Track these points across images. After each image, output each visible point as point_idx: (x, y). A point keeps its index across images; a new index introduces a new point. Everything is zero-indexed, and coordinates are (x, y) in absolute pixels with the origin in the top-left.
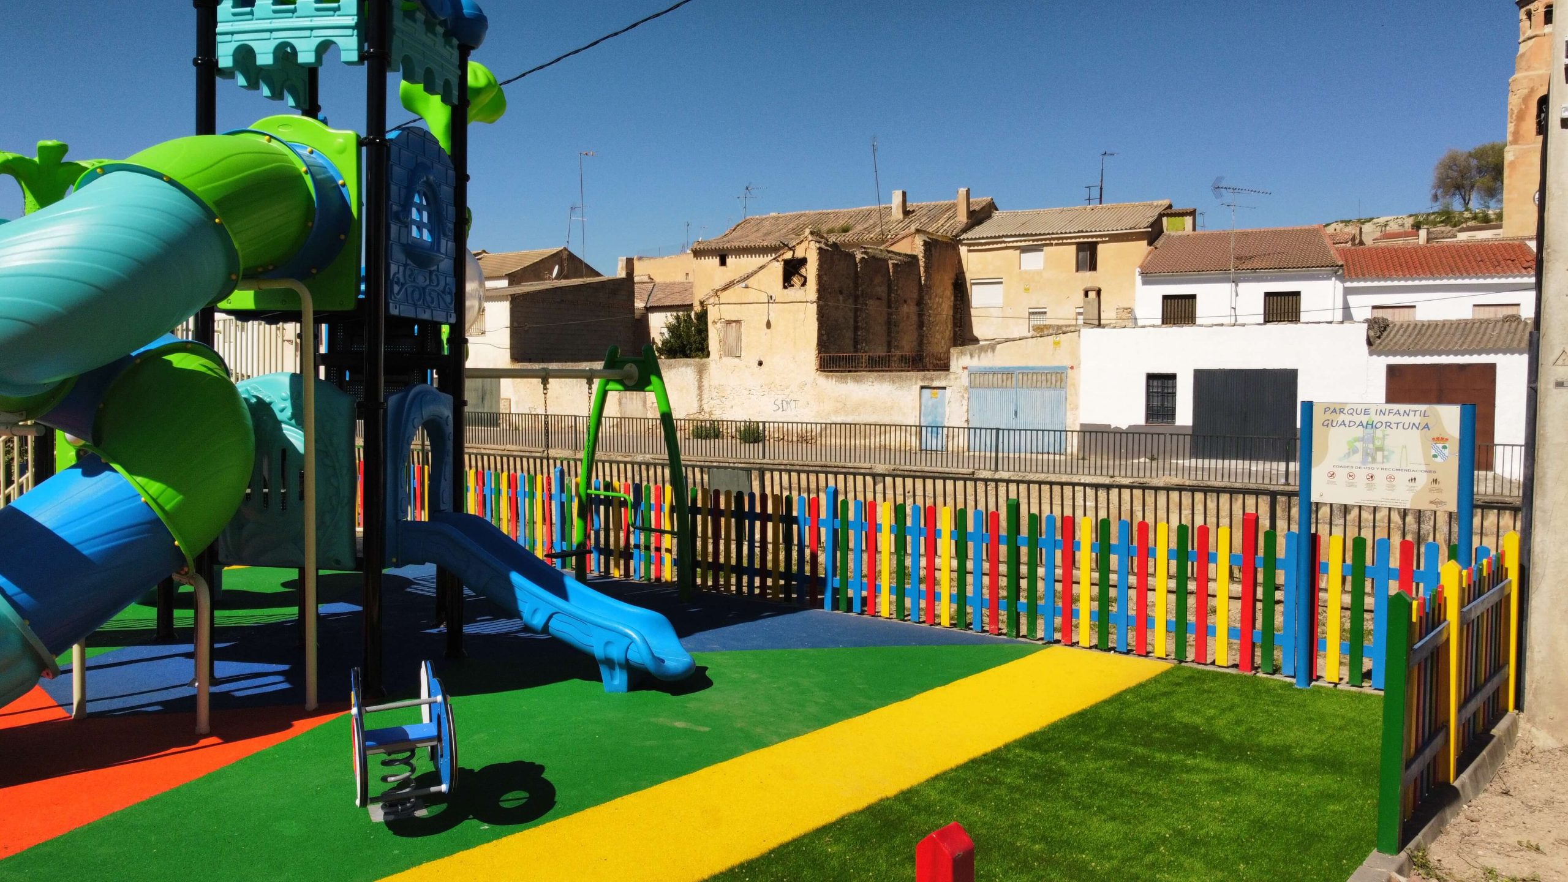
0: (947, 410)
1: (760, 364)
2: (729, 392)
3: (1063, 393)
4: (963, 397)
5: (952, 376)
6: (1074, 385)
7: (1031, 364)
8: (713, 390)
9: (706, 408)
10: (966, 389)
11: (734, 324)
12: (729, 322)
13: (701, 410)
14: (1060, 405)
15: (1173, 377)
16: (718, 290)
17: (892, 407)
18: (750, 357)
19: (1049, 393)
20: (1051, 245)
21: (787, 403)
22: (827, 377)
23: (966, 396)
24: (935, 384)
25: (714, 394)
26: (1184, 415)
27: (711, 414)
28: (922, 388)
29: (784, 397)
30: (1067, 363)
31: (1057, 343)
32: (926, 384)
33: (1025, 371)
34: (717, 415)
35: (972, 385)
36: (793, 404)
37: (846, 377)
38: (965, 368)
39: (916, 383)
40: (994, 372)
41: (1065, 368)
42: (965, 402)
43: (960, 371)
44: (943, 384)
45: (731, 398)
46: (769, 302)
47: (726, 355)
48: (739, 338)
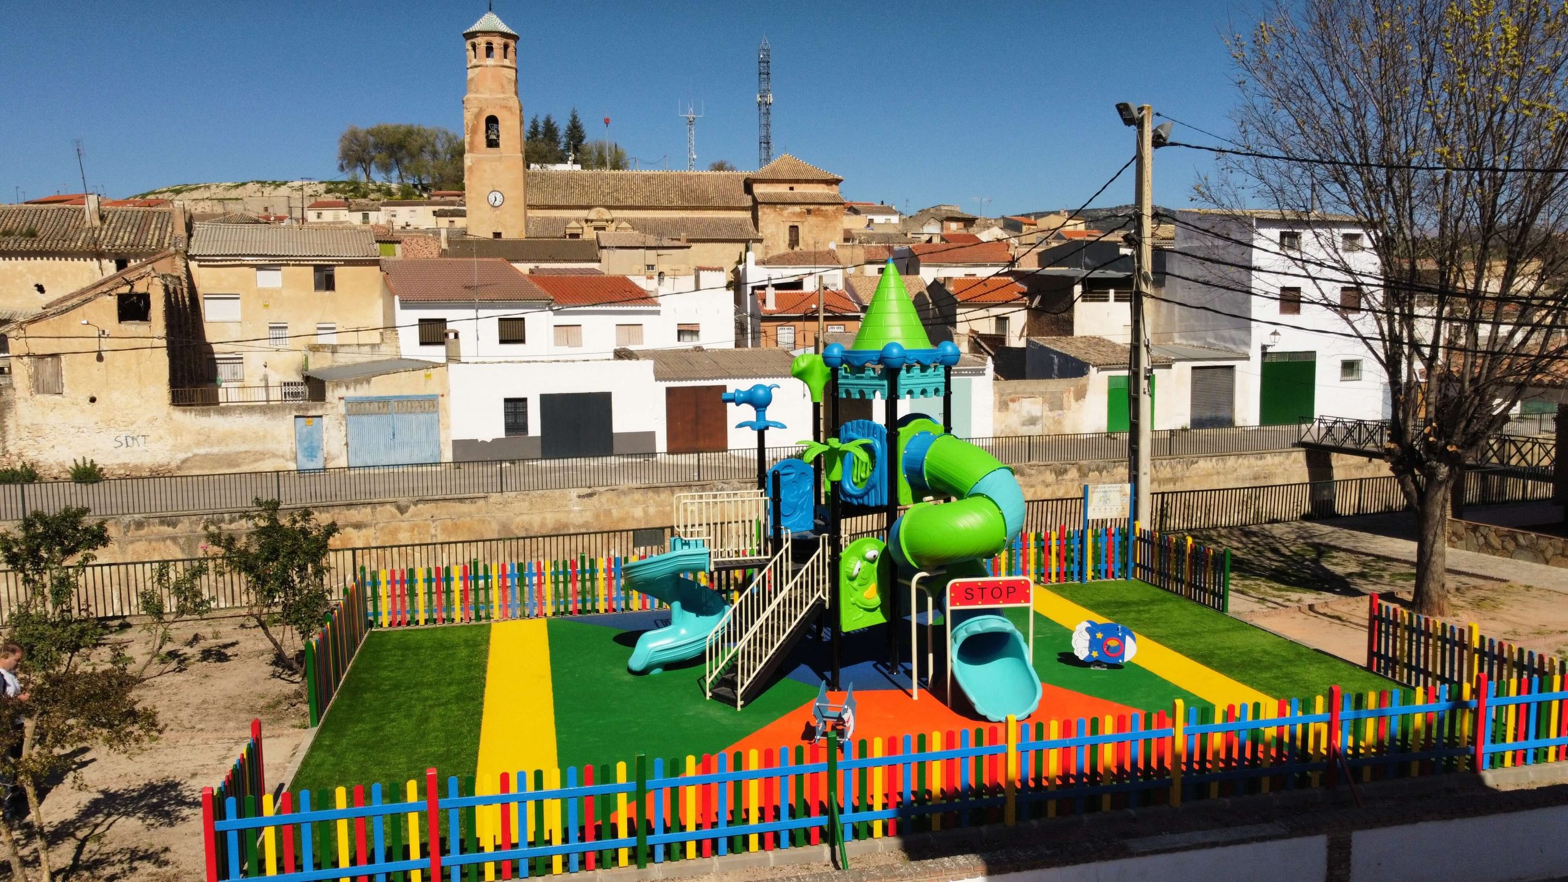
0: (325, 436)
1: (93, 400)
2: (48, 431)
3: (435, 416)
4: (341, 423)
5: (328, 406)
6: (445, 409)
7: (405, 393)
8: (22, 430)
9: (12, 449)
10: (344, 416)
11: (50, 358)
12: (41, 357)
13: (5, 453)
14: (433, 427)
15: (525, 400)
16: (23, 323)
17: (265, 437)
18: (75, 392)
19: (422, 417)
20: (288, 265)
21: (133, 438)
22: (185, 411)
23: (344, 423)
24: (310, 413)
25: (24, 434)
26: (535, 428)
27: (20, 455)
28: (296, 417)
29: (129, 433)
30: (437, 391)
31: (428, 376)
32: (301, 414)
33: (400, 399)
34: (30, 455)
35: (349, 413)
36: (141, 440)
37: (209, 410)
38: (340, 399)
39: (290, 413)
40: (370, 401)
41: (436, 396)
42: (343, 428)
43: (336, 401)
44: (319, 413)
45: (51, 437)
46: (100, 337)
47: (38, 392)
48: (58, 374)
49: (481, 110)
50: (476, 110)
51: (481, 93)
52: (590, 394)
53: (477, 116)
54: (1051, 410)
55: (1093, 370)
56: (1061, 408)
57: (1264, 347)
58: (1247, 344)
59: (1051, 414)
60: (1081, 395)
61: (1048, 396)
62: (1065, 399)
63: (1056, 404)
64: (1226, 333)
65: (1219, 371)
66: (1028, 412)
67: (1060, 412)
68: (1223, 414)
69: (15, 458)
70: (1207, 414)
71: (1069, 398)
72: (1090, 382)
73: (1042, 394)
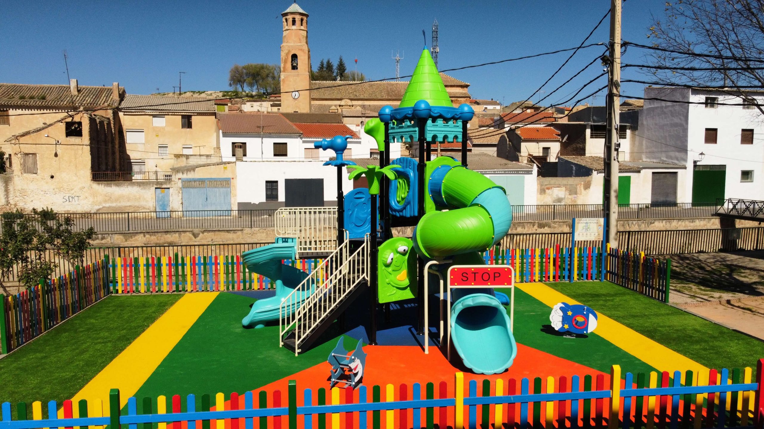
0: (171, 199)
1: (52, 177)
2: (29, 193)
3: (229, 189)
4: (179, 192)
5: (173, 183)
6: (234, 186)
7: (213, 177)
8: (17, 192)
9: (12, 202)
10: (181, 188)
11: (31, 155)
12: (27, 154)
13: (8, 203)
14: (228, 195)
15: (277, 182)
16: (18, 136)
17: (140, 198)
18: (43, 173)
19: (222, 190)
20: (169, 115)
21: (72, 198)
22: (99, 184)
23: (181, 192)
24: (163, 187)
25: (18, 194)
26: (282, 197)
27: (15, 205)
28: (156, 188)
29: (70, 195)
30: (230, 176)
31: (225, 168)
32: (158, 187)
33: (211, 180)
34: (21, 205)
35: (184, 187)
36: (76, 198)
37: (111, 184)
38: (179, 179)
39: (153, 186)
40: (195, 180)
41: (230, 179)
42: (180, 195)
43: (177, 180)
44: (168, 186)
45: (31, 196)
46: (56, 144)
47: (25, 173)
48: (35, 163)
49: (289, 51)
50: (287, 51)
51: (289, 43)
52: (312, 179)
53: (287, 54)
54: (570, 195)
55: (595, 173)
56: (576, 193)
57: (695, 162)
58: (685, 160)
59: (570, 197)
60: (587, 186)
61: (568, 187)
62: (578, 188)
63: (573, 191)
64: (672, 154)
65: (668, 175)
66: (557, 195)
67: (575, 196)
68: (670, 199)
69: (13, 206)
70: (661, 199)
71: (581, 188)
72: (593, 179)
73: (565, 185)
